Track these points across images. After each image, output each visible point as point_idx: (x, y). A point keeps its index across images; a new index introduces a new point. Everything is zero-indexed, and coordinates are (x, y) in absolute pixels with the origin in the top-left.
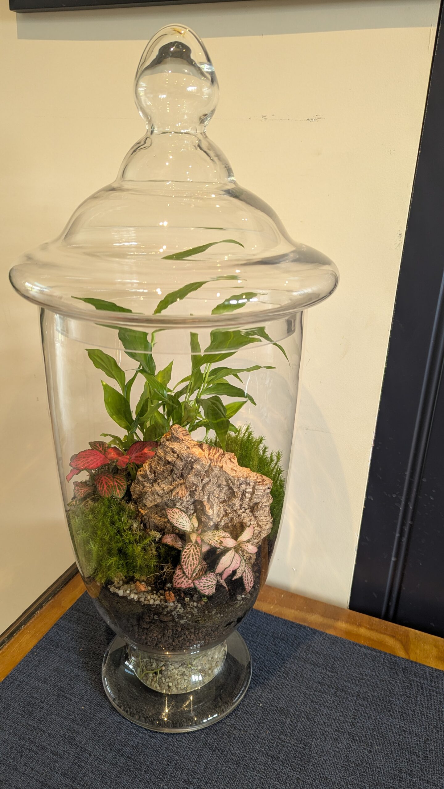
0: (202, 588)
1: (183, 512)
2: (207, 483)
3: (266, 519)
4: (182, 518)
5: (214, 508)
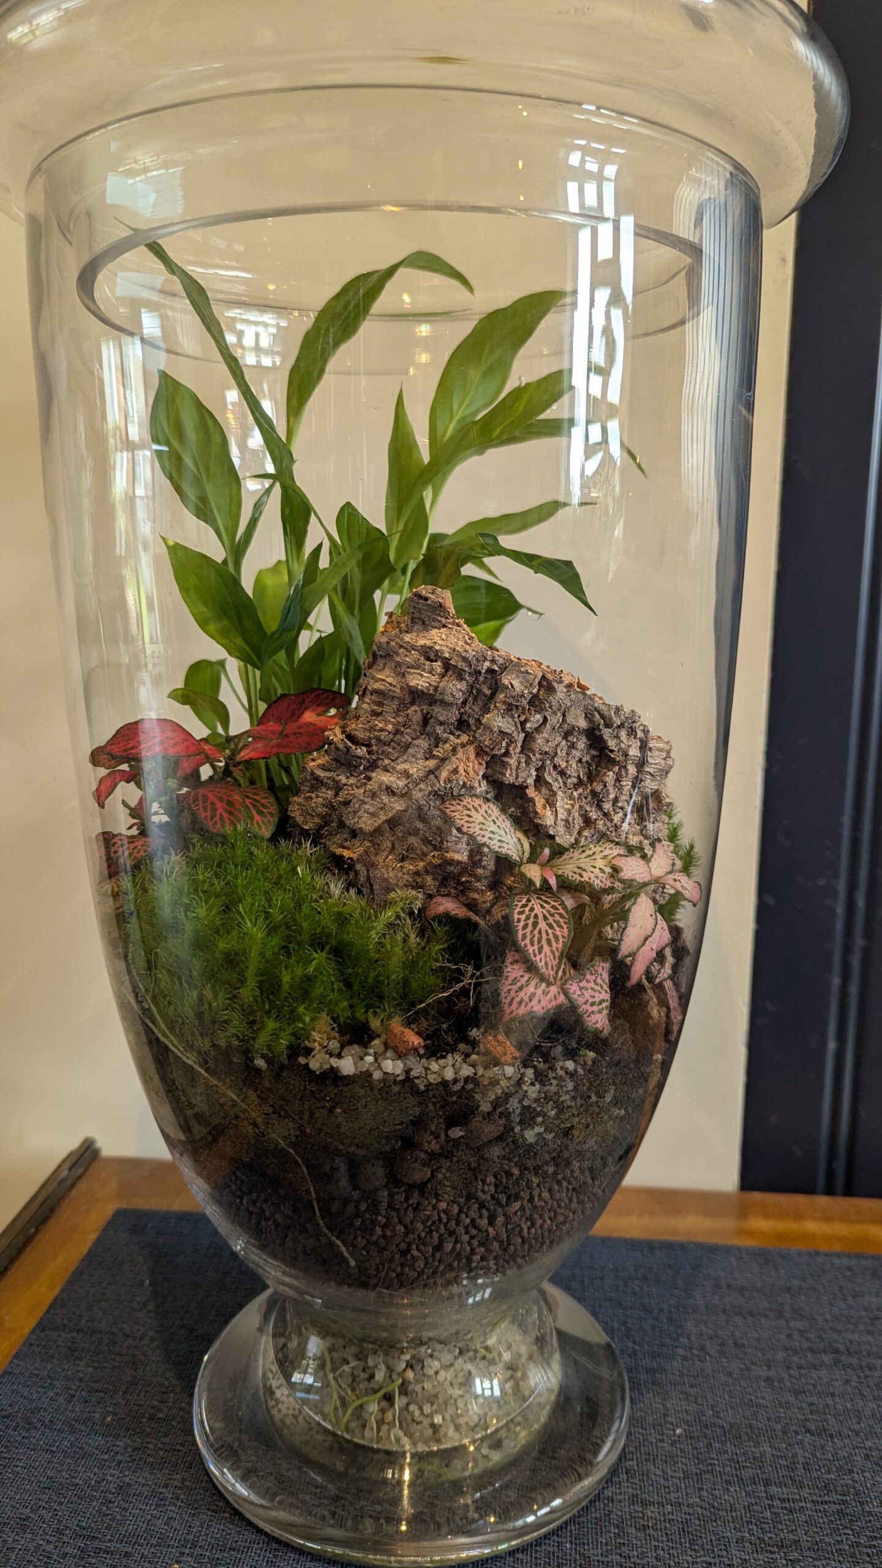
0: (588, 1007)
2: (538, 730)
4: (494, 822)
5: (558, 804)
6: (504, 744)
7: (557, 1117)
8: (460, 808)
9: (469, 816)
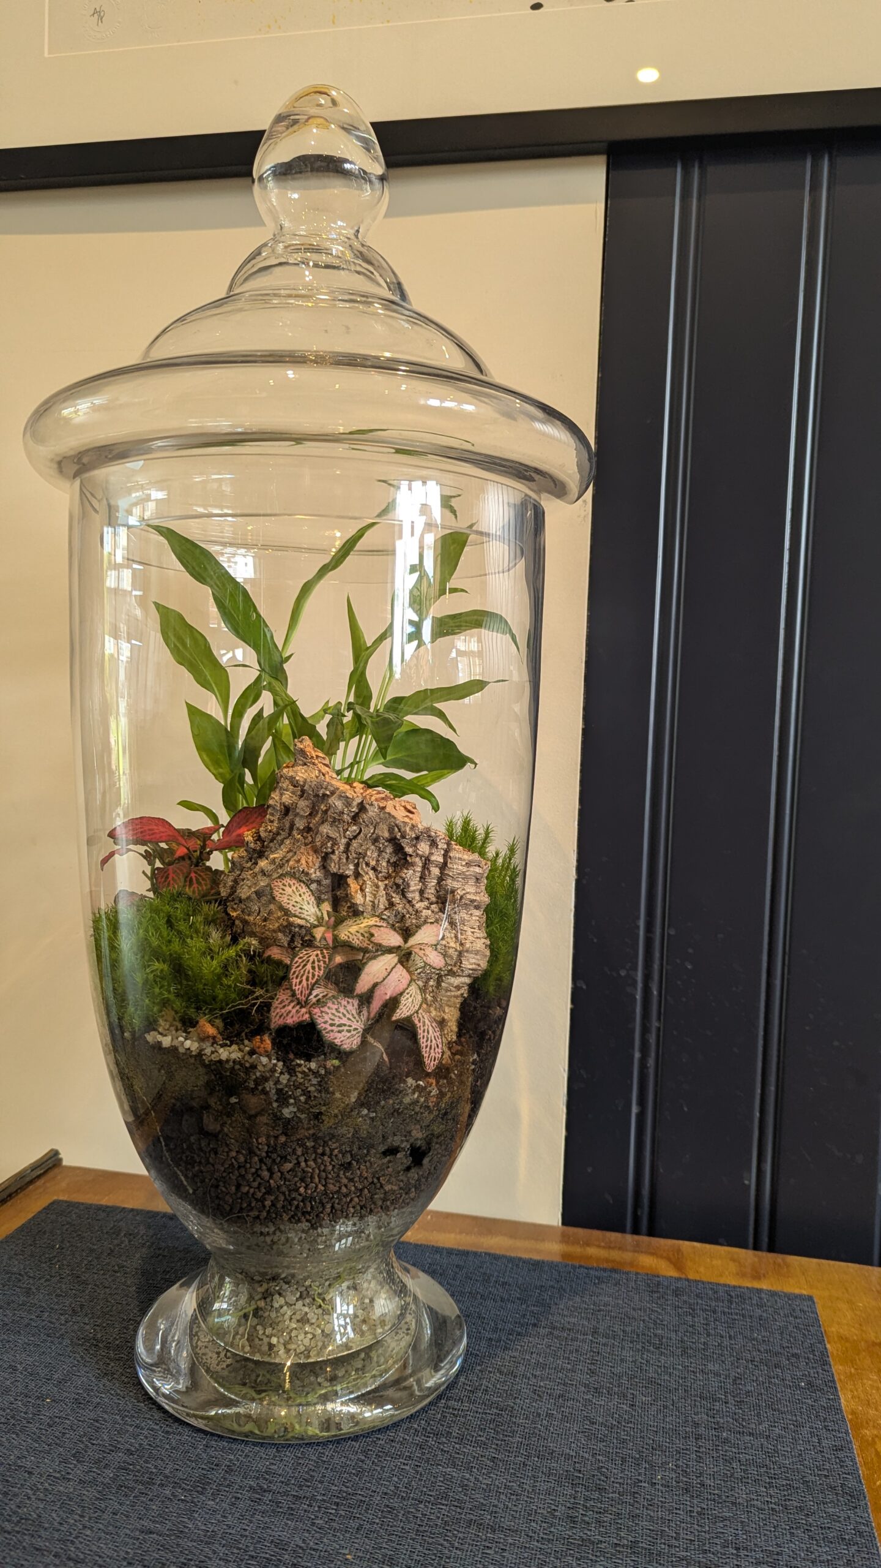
0: (327, 1026)
1: (302, 884)
2: (355, 837)
4: (300, 895)
5: (367, 890)
6: (329, 845)
7: (306, 1103)
8: (280, 884)
9: (283, 890)
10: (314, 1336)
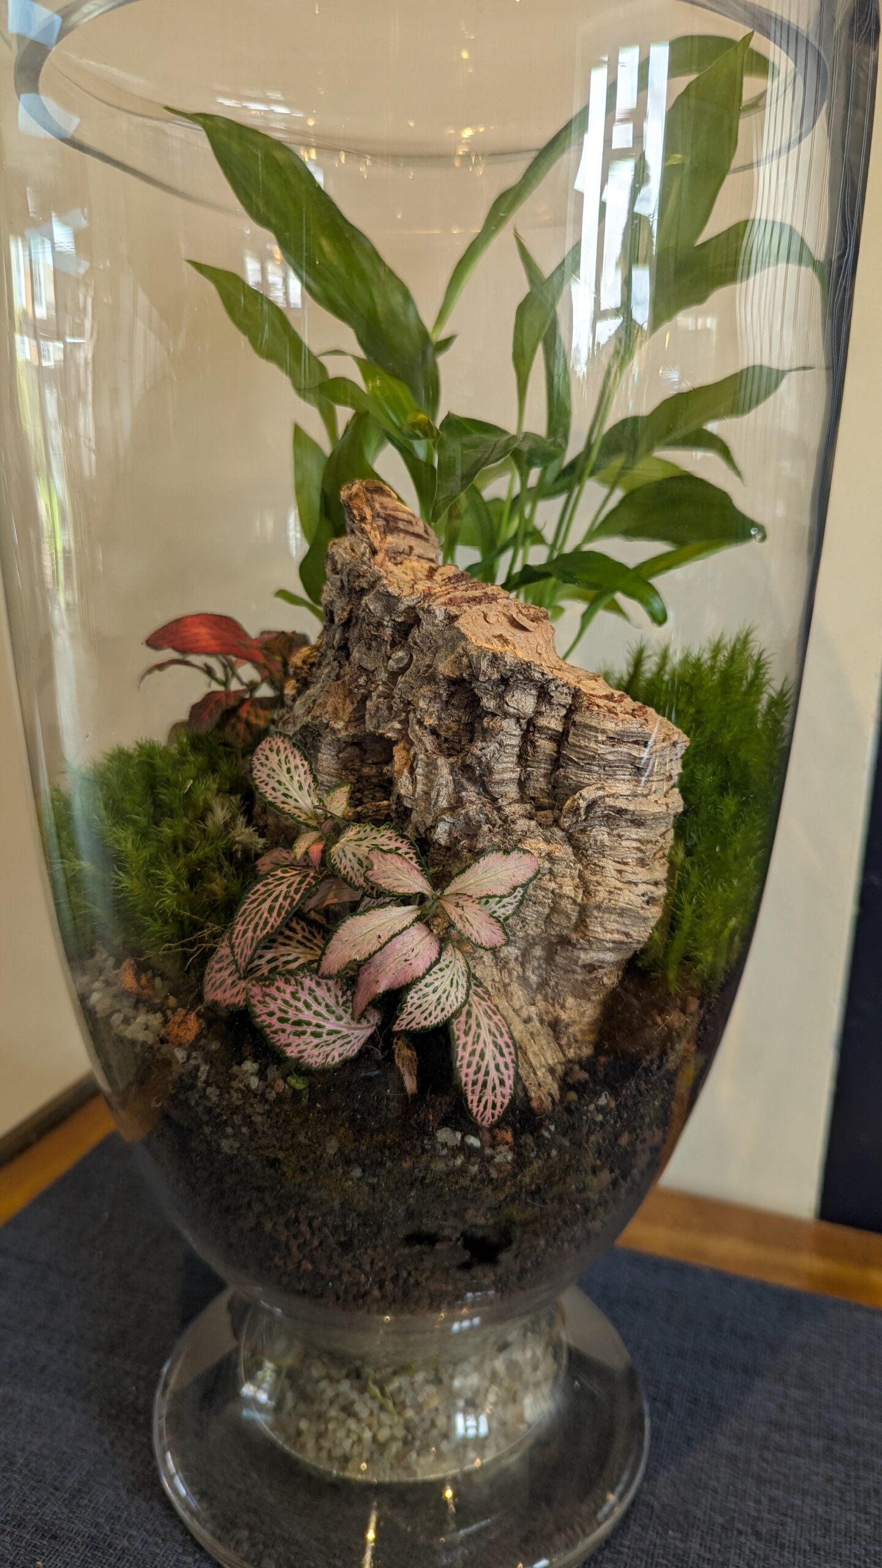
0: (274, 1020)
1: (298, 752)
2: (403, 671)
3: (620, 872)
4: (289, 771)
5: (419, 770)
6: (362, 681)
7: (252, 1138)
8: (268, 746)
10: (360, 1440)
